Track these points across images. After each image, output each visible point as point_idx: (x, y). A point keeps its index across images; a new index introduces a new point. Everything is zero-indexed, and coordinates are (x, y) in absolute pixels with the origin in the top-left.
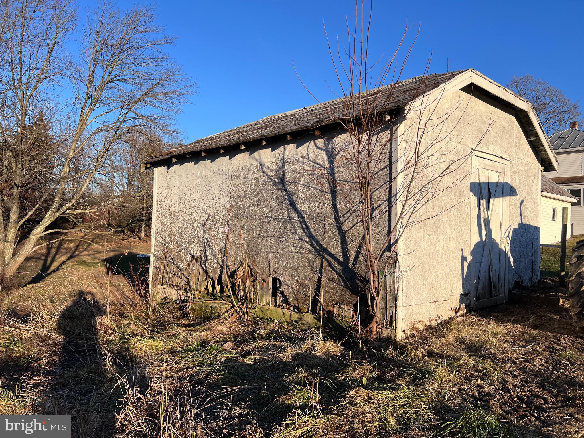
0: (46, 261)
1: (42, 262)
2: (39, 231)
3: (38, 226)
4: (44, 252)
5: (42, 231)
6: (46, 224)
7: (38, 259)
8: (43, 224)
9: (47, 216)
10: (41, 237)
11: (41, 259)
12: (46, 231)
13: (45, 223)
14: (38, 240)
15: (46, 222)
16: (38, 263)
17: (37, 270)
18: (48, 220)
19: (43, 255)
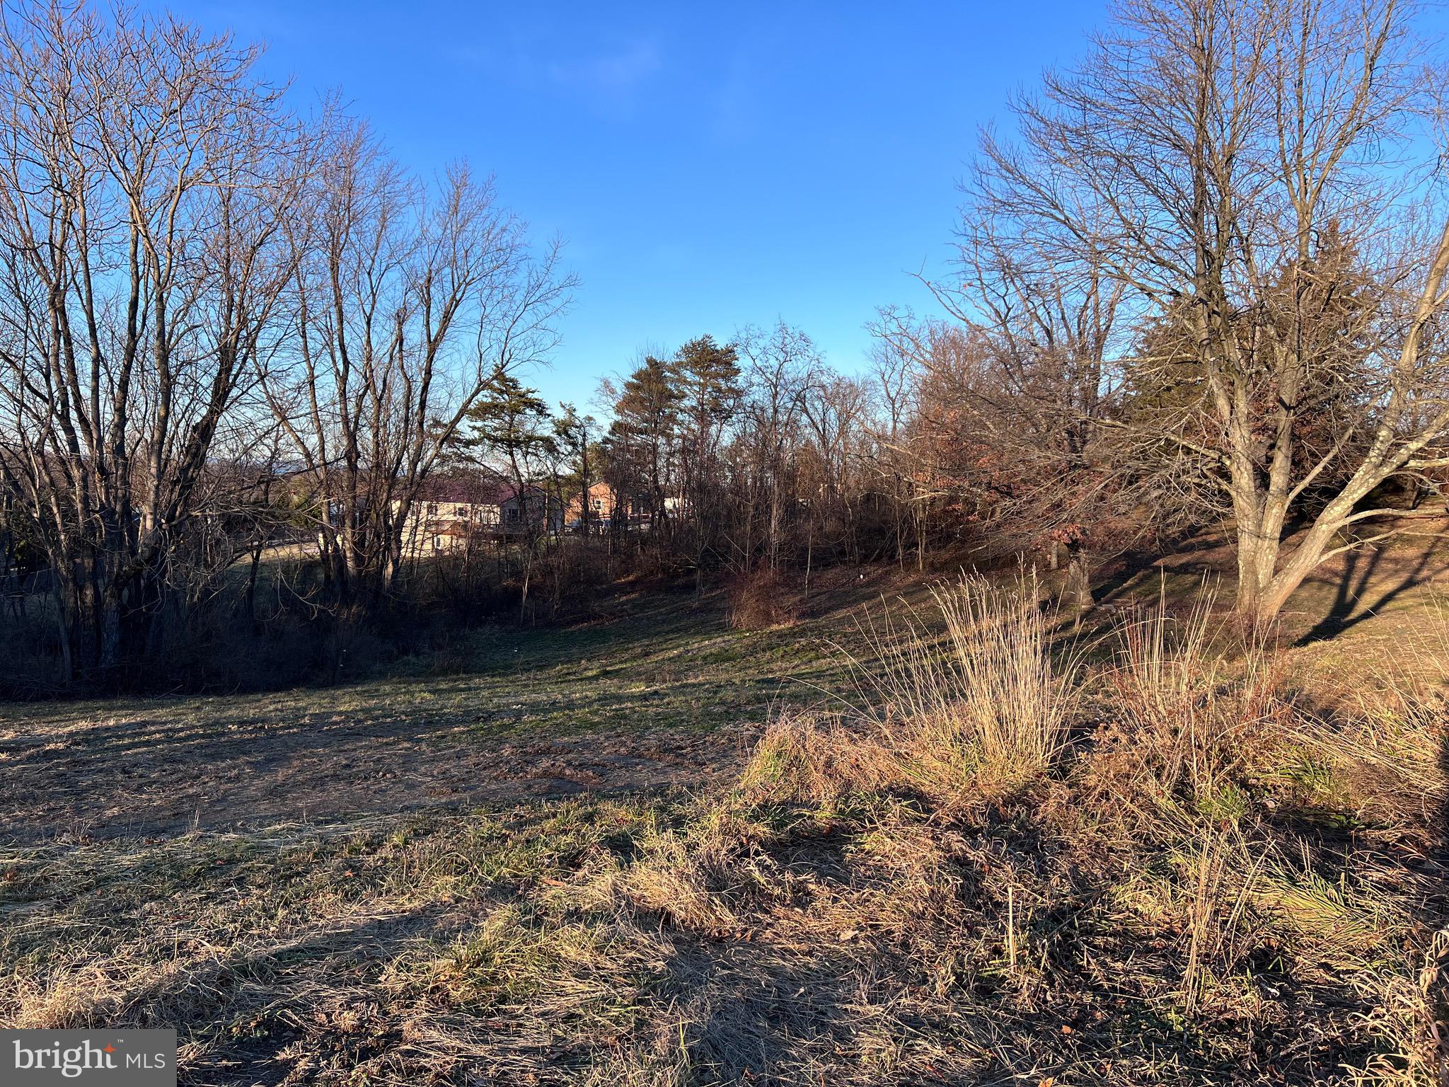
0: (1343, 590)
1: (1335, 591)
2: (1337, 514)
3: (1335, 500)
4: (1340, 566)
5: (1346, 514)
6: (1355, 496)
7: (1325, 582)
8: (1347, 497)
9: (1357, 476)
10: (1343, 529)
11: (1332, 584)
12: (1352, 513)
13: (1352, 494)
14: (1336, 535)
15: (1355, 491)
16: (1324, 593)
17: (1323, 610)
18: (1357, 489)
19: (1336, 574)
